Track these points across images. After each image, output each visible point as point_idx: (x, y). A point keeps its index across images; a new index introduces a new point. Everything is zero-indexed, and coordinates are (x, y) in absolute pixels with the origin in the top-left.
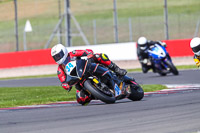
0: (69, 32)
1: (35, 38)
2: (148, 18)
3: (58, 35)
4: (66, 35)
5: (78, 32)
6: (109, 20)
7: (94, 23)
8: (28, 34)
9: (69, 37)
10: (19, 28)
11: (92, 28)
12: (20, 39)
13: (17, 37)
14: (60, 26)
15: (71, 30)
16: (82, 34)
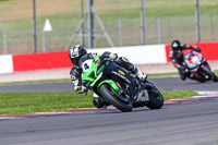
0: (92, 33)
1: (55, 39)
2: (178, 19)
3: (80, 35)
4: (88, 35)
5: (102, 33)
6: (136, 20)
7: (120, 22)
8: (47, 33)
9: (92, 38)
10: (38, 27)
11: (117, 29)
12: (38, 39)
13: (35, 36)
14: (82, 26)
15: (94, 30)
16: (106, 35)
